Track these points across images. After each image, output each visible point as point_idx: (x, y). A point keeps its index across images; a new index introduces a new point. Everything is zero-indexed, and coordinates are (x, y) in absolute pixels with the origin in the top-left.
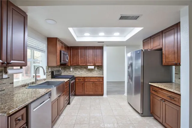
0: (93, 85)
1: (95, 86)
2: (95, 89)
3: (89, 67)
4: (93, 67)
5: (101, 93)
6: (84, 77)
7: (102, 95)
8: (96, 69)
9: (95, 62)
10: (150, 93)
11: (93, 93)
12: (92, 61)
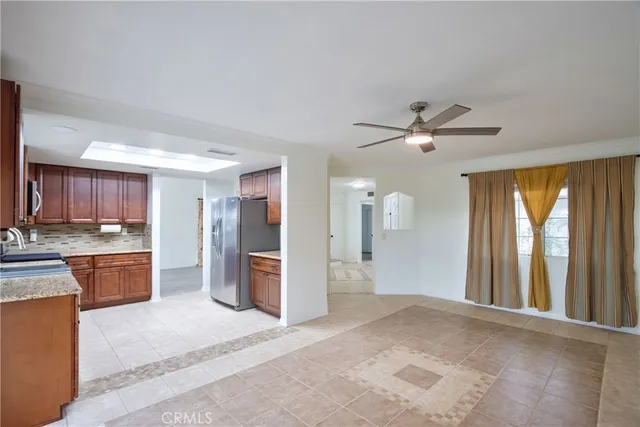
0: (122, 275)
1: (127, 279)
2: (127, 285)
3: (105, 229)
4: (117, 228)
5: (144, 293)
6: (93, 256)
7: (148, 298)
8: (125, 233)
9: (125, 215)
10: (251, 270)
11: (121, 298)
12: (115, 211)
